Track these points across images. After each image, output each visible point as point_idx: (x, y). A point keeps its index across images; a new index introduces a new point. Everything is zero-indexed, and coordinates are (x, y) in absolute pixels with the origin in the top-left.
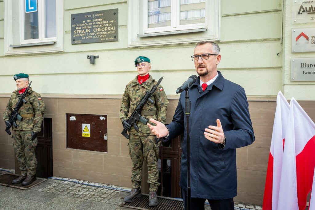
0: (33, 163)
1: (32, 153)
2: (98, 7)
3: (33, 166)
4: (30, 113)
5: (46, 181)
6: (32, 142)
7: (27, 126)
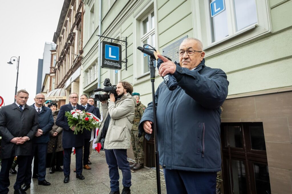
0: (140, 154)
1: (140, 146)
2: (177, 39)
3: (141, 157)
4: (138, 118)
5: (149, 169)
6: (139, 139)
7: (136, 127)
